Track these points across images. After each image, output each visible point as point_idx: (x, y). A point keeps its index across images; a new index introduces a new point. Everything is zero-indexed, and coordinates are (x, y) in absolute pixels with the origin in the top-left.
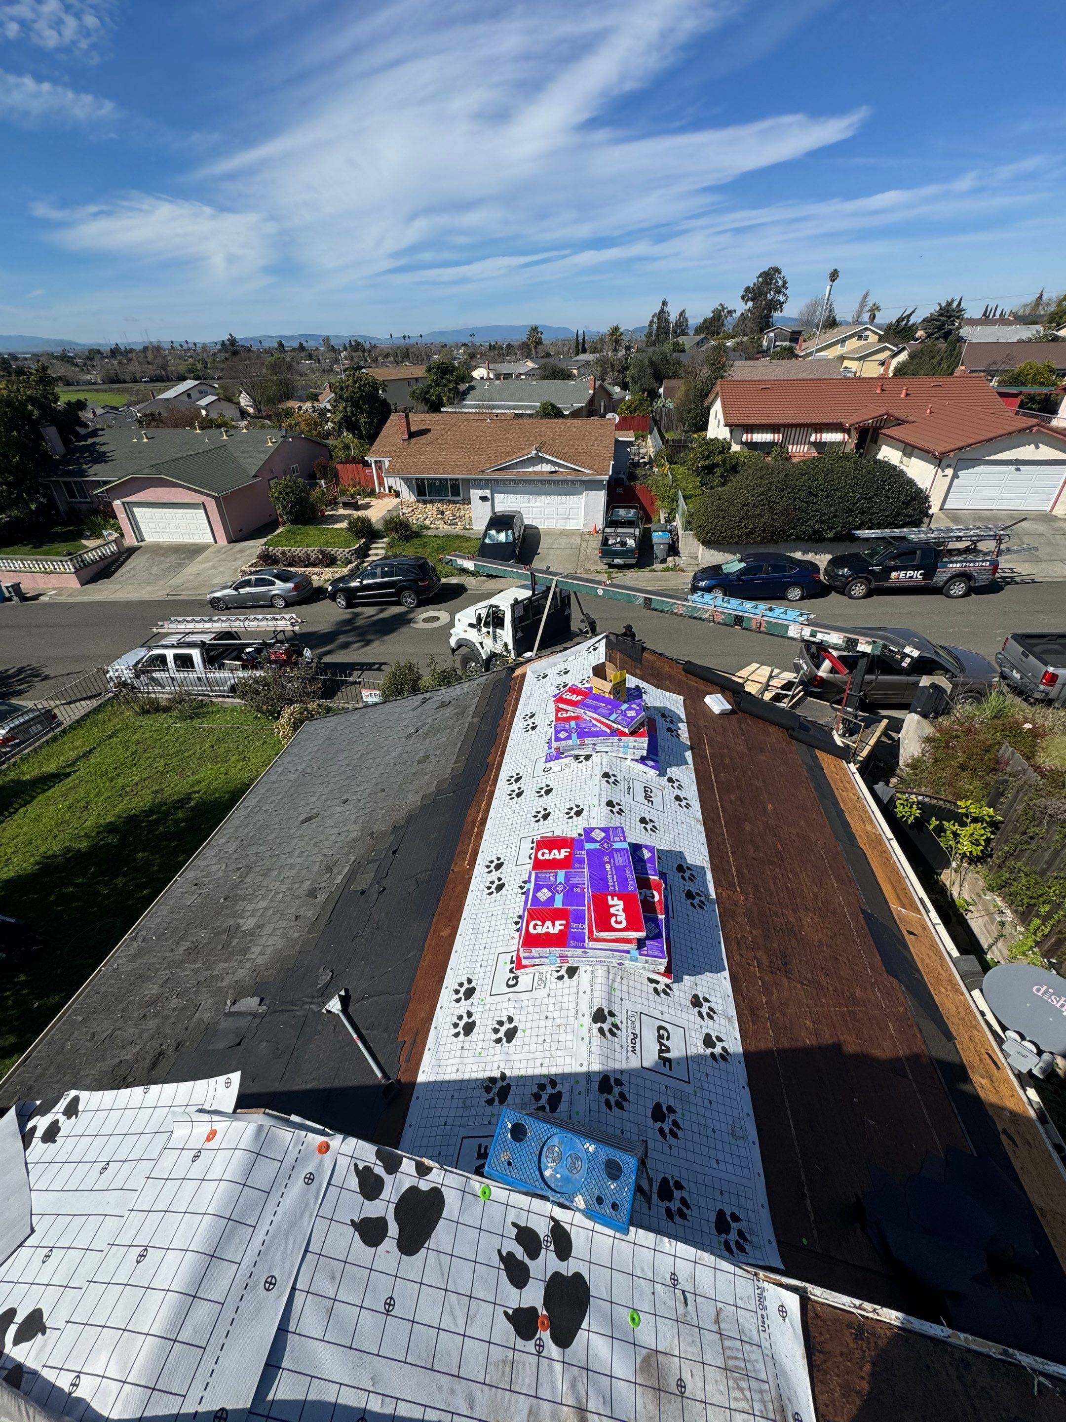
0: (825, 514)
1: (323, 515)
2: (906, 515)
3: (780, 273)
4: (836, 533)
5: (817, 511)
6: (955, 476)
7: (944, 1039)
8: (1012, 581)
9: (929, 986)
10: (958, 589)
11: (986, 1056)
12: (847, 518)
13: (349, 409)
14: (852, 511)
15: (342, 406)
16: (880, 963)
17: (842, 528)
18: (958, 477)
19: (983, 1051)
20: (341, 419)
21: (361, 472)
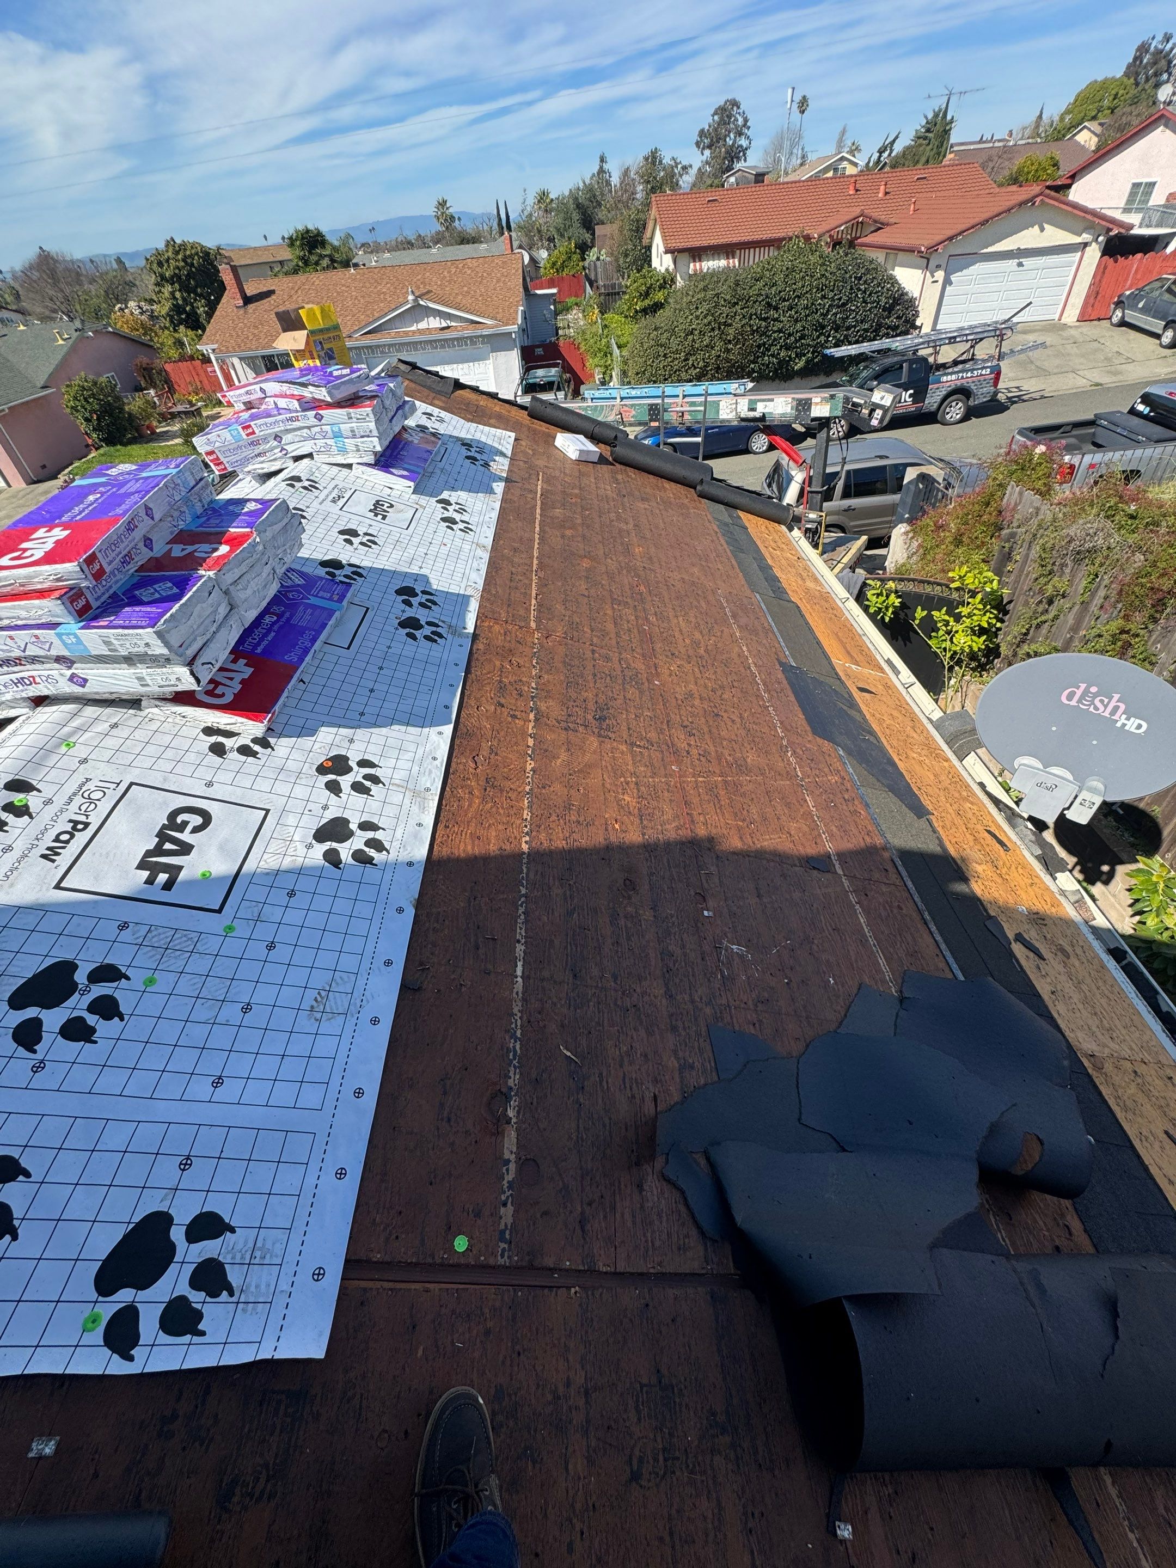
0: (790, 335)
1: (153, 432)
2: (889, 327)
3: (738, 108)
4: (807, 362)
5: (780, 331)
6: (947, 282)
7: (910, 816)
8: (1020, 399)
9: (890, 751)
10: (956, 411)
11: (986, 834)
12: (818, 337)
13: (178, 295)
14: (823, 327)
15: (167, 289)
16: (804, 723)
17: (813, 353)
18: (951, 283)
19: (980, 828)
20: (171, 310)
21: (201, 372)
